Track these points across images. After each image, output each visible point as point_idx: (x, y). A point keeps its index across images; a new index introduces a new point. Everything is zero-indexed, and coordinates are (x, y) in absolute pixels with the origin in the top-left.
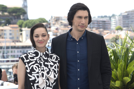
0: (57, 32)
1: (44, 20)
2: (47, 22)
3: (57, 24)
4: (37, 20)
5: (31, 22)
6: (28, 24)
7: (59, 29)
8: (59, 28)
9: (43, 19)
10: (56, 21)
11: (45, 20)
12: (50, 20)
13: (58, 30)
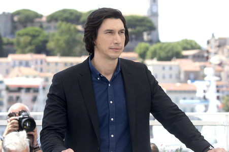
0: (220, 71)
1: (194, 45)
2: (199, 48)
3: (220, 53)
4: (178, 43)
5: (165, 48)
6: (158, 51)
7: (226, 64)
8: (224, 62)
9: (191, 41)
10: (219, 46)
11: (196, 44)
12: (208, 42)
13: (223, 67)
